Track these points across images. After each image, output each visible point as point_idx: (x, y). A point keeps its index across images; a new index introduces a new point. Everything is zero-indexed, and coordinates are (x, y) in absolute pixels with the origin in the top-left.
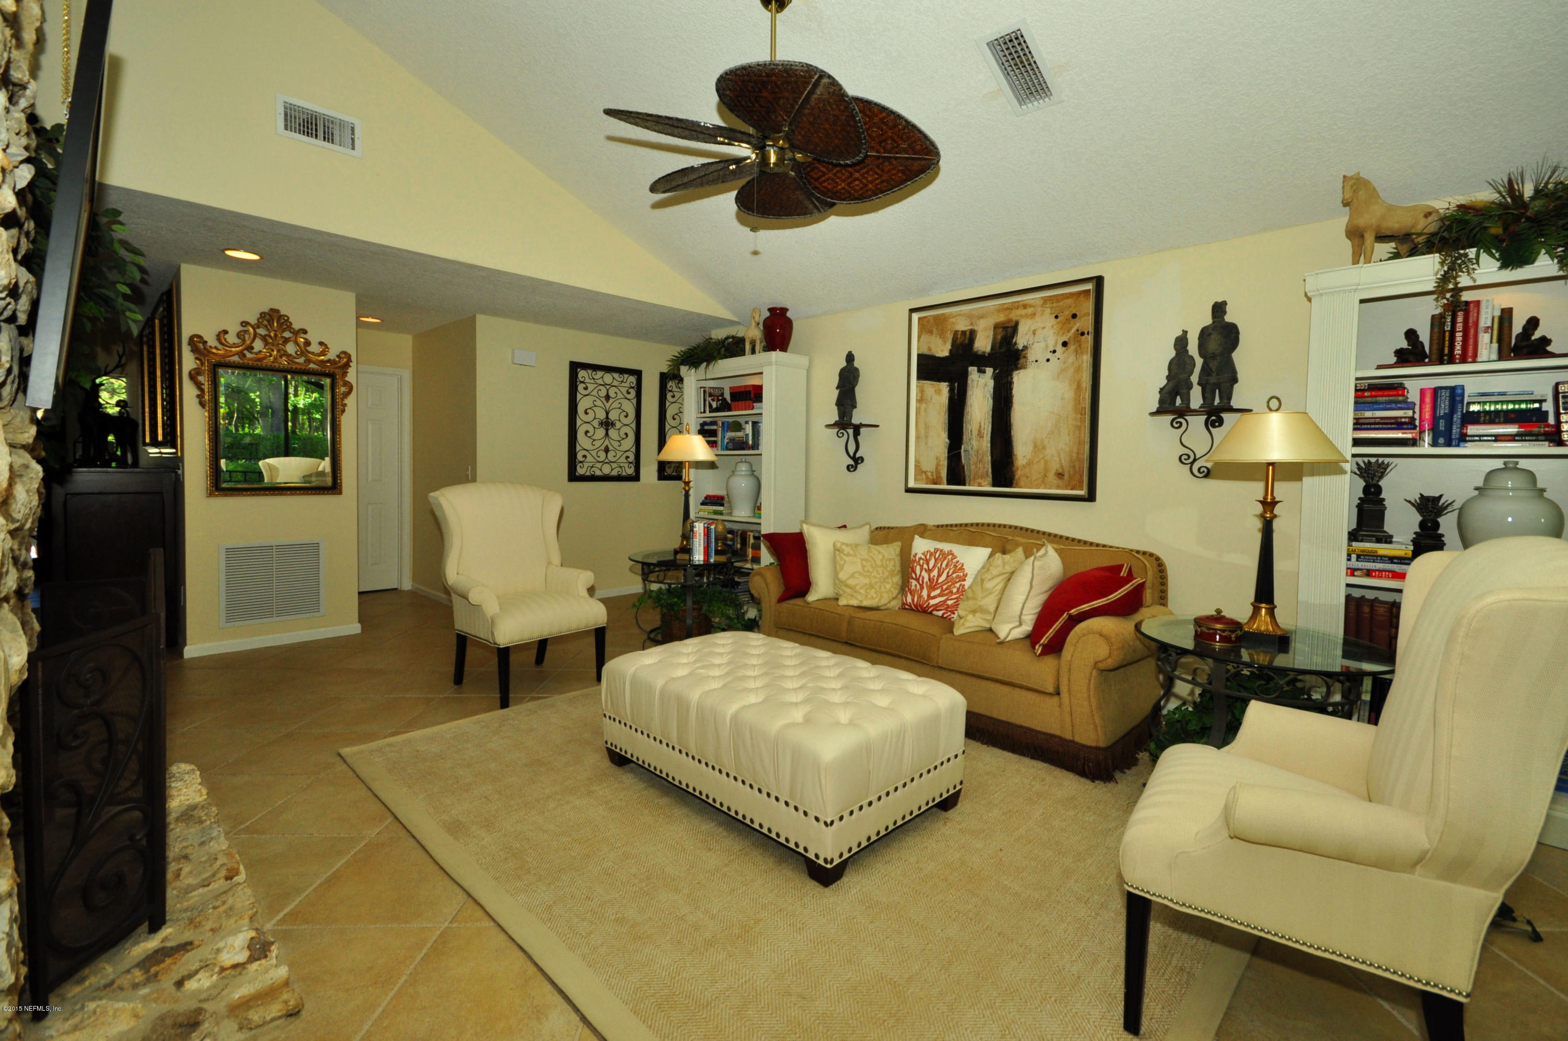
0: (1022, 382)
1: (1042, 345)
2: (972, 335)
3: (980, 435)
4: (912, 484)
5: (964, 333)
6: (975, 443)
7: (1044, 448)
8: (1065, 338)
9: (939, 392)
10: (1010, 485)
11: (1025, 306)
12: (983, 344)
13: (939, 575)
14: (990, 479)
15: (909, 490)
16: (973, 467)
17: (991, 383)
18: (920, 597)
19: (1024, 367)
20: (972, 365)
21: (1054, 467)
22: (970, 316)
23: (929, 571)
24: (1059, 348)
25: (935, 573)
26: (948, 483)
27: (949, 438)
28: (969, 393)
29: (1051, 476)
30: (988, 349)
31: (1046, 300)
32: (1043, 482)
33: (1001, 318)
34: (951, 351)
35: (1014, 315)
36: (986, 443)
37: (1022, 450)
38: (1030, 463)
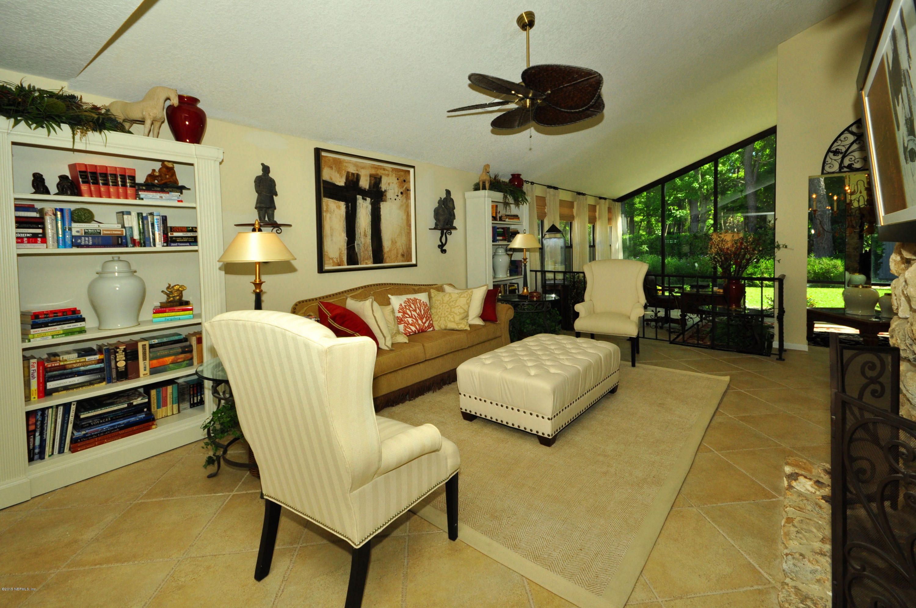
0: (385, 208)
1: (393, 191)
2: (358, 177)
3: (365, 235)
5: (353, 174)
6: (362, 240)
7: (396, 242)
8: (402, 190)
9: (339, 207)
10: (381, 262)
11: (384, 169)
12: (364, 183)
13: (421, 311)
14: (372, 260)
16: (362, 254)
17: (370, 207)
19: (385, 201)
20: (359, 194)
21: (400, 252)
22: (355, 165)
24: (399, 194)
26: (348, 265)
27: (347, 236)
28: (358, 211)
29: (399, 255)
30: (367, 187)
31: (394, 169)
32: (396, 260)
33: (373, 172)
34: (345, 183)
35: (380, 172)
36: (369, 240)
37: (387, 244)
38: (390, 250)
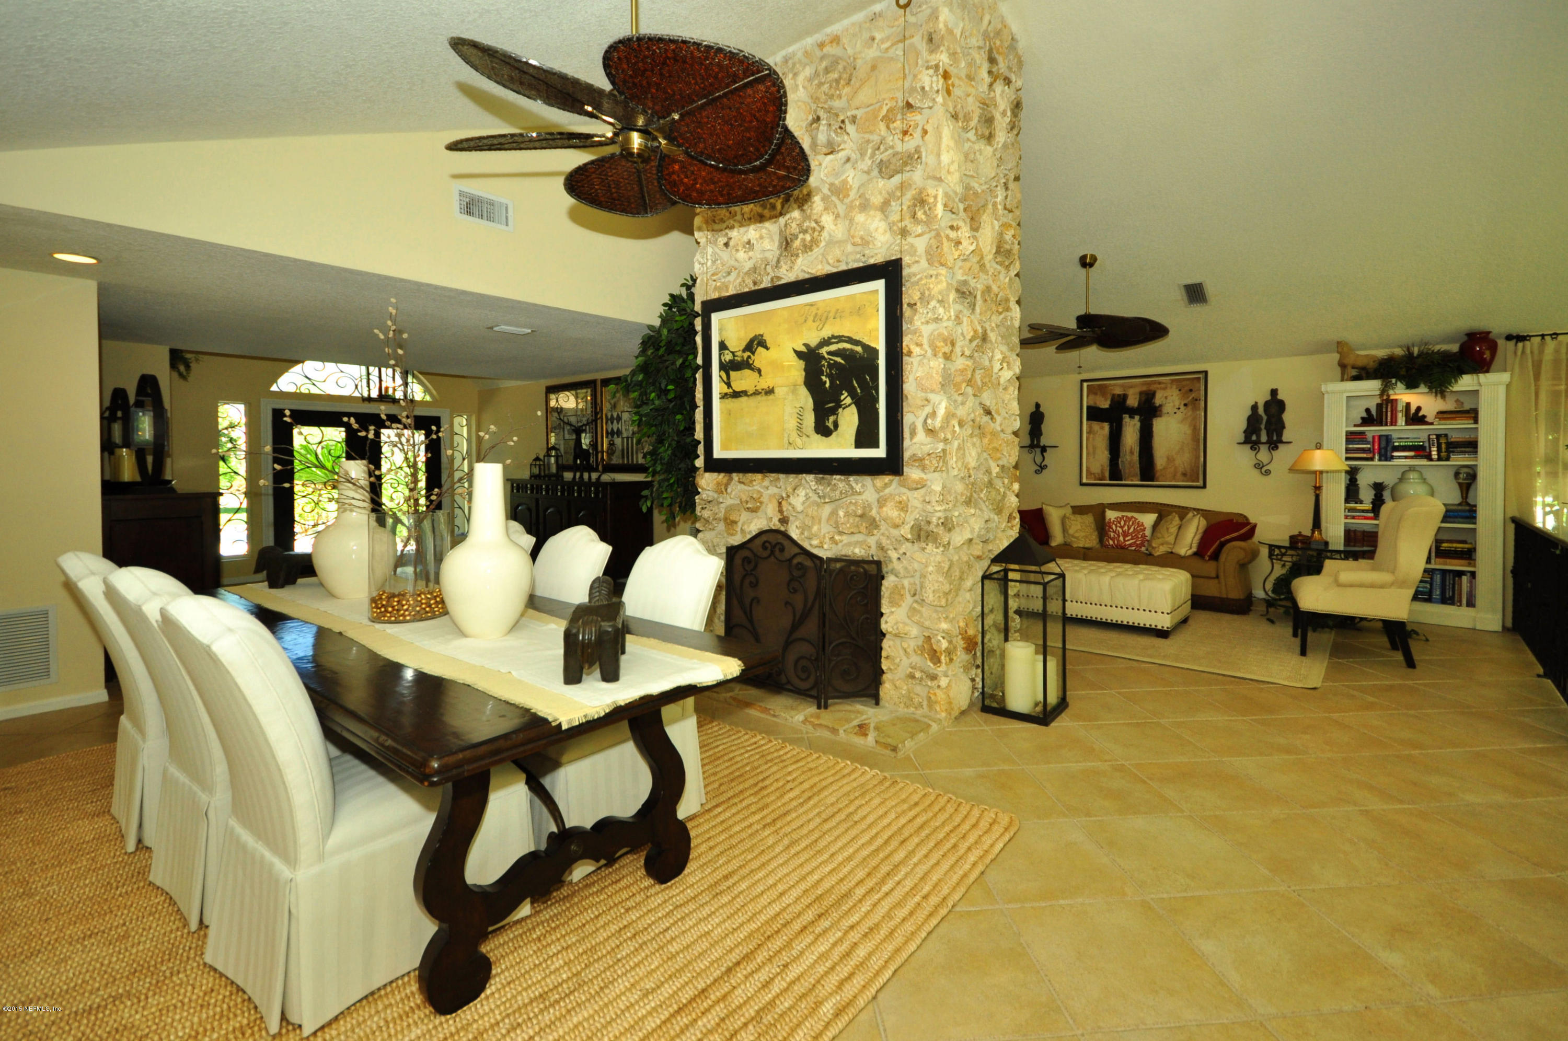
0: (1159, 425)
1: (1171, 404)
2: (1125, 397)
3: (1132, 453)
4: (1084, 481)
5: (1119, 395)
6: (1128, 457)
7: (1174, 460)
8: (1186, 402)
9: (1102, 428)
10: (1152, 480)
11: (1160, 383)
12: (1133, 402)
13: (1129, 529)
14: (1139, 477)
15: (1082, 484)
16: (1127, 471)
17: (1138, 424)
18: (1118, 541)
19: (1160, 416)
20: (1126, 413)
21: (1181, 470)
22: (1122, 386)
23: (1122, 527)
24: (1182, 407)
25: (1126, 528)
26: (1110, 479)
27: (1110, 454)
28: (1124, 429)
29: (1179, 475)
30: (1136, 405)
31: (1173, 381)
32: (1174, 479)
33: (1144, 388)
34: (1110, 405)
35: (1153, 387)
36: (1136, 457)
37: (1160, 461)
38: (1165, 468)
